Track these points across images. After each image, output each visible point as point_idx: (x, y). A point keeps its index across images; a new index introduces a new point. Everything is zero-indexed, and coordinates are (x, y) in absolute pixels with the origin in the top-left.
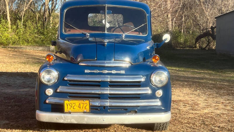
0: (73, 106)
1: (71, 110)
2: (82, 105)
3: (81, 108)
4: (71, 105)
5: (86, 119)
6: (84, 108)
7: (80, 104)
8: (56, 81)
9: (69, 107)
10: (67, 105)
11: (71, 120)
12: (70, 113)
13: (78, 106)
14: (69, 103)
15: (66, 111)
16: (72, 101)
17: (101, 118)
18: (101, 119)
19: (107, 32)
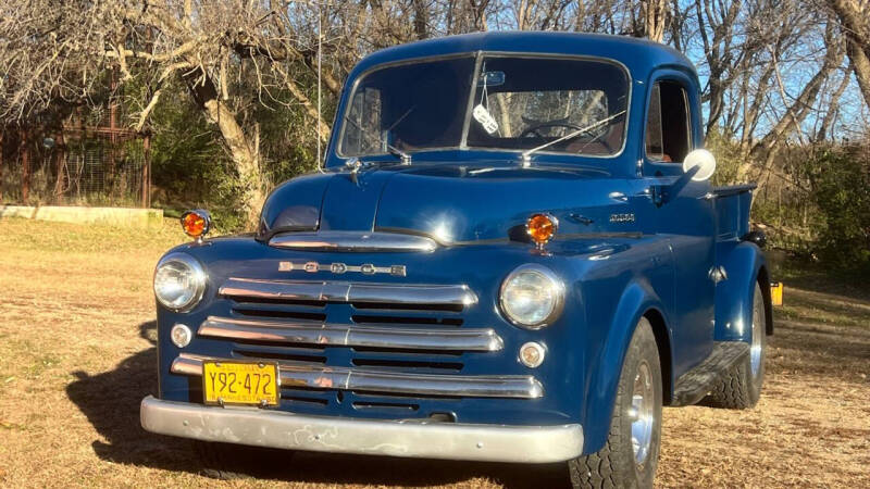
0: (228, 383)
1: (225, 396)
2: (254, 380)
3: (253, 390)
4: (223, 376)
5: (264, 430)
6: (260, 390)
7: (248, 376)
8: (201, 298)
9: (218, 385)
10: (213, 379)
11: (222, 429)
12: (219, 405)
13: (243, 384)
14: (218, 370)
15: (209, 398)
16: (225, 365)
17: (308, 428)
18: (309, 432)
19: (468, 145)
